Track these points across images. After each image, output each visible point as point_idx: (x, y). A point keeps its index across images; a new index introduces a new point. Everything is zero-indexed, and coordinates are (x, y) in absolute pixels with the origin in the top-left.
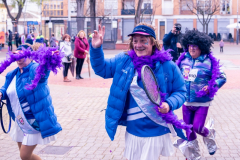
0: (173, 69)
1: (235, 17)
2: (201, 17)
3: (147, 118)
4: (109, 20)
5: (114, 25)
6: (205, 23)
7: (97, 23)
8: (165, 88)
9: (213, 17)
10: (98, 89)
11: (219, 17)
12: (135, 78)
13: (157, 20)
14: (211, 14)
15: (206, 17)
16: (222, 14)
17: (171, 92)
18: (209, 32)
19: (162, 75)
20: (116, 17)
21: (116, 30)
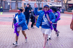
0: (53, 14)
1: (49, 2)
2: (38, 2)
3: (46, 24)
4: (7, 2)
5: (9, 4)
6: (39, 4)
7: (3, 3)
8: (51, 18)
9: (42, 2)
10: (2, 25)
11: (43, 2)
12: (44, 15)
13: (23, 3)
14: (41, 2)
15: (39, 2)
16: (44, 2)
17: (52, 19)
18: (40, 7)
19: (50, 15)
20: (10, 1)
21: (9, 6)
